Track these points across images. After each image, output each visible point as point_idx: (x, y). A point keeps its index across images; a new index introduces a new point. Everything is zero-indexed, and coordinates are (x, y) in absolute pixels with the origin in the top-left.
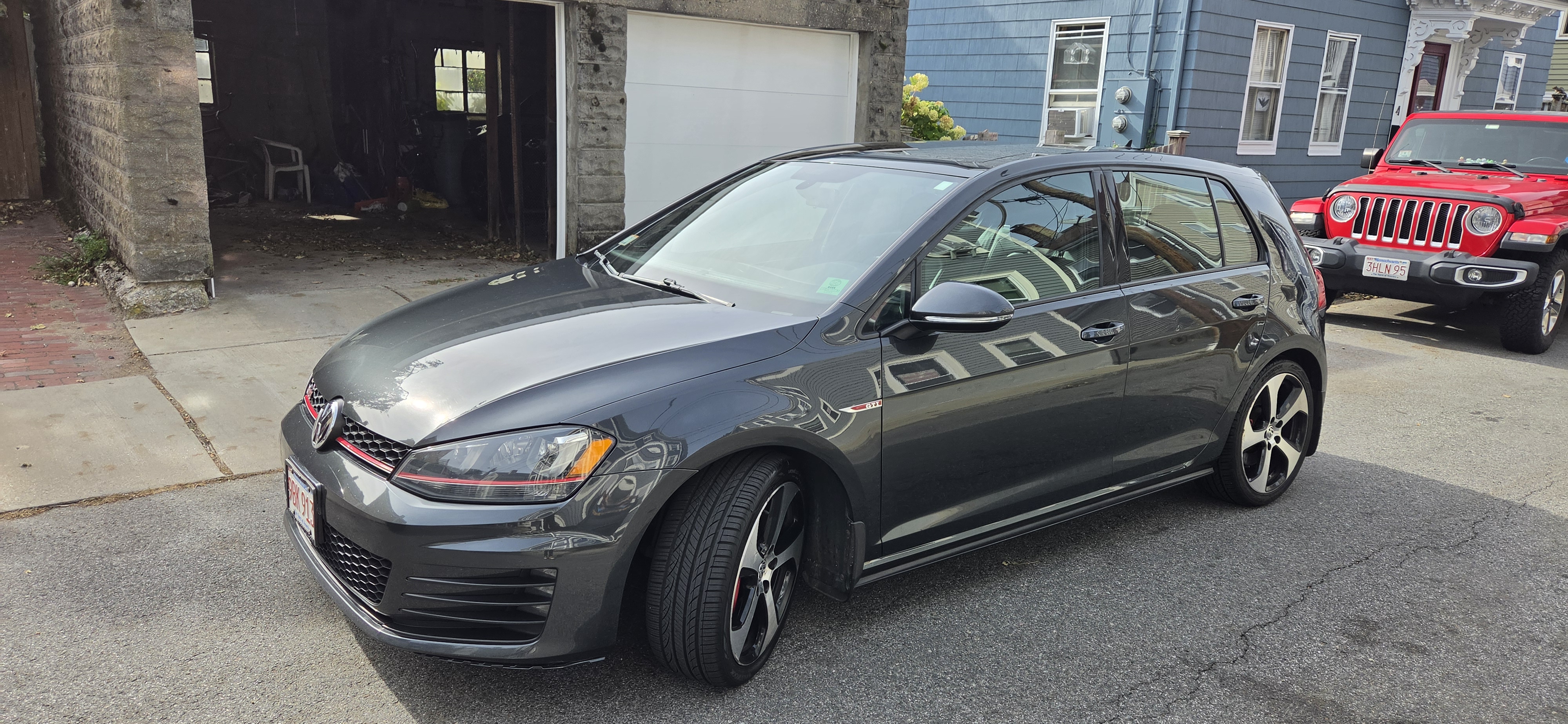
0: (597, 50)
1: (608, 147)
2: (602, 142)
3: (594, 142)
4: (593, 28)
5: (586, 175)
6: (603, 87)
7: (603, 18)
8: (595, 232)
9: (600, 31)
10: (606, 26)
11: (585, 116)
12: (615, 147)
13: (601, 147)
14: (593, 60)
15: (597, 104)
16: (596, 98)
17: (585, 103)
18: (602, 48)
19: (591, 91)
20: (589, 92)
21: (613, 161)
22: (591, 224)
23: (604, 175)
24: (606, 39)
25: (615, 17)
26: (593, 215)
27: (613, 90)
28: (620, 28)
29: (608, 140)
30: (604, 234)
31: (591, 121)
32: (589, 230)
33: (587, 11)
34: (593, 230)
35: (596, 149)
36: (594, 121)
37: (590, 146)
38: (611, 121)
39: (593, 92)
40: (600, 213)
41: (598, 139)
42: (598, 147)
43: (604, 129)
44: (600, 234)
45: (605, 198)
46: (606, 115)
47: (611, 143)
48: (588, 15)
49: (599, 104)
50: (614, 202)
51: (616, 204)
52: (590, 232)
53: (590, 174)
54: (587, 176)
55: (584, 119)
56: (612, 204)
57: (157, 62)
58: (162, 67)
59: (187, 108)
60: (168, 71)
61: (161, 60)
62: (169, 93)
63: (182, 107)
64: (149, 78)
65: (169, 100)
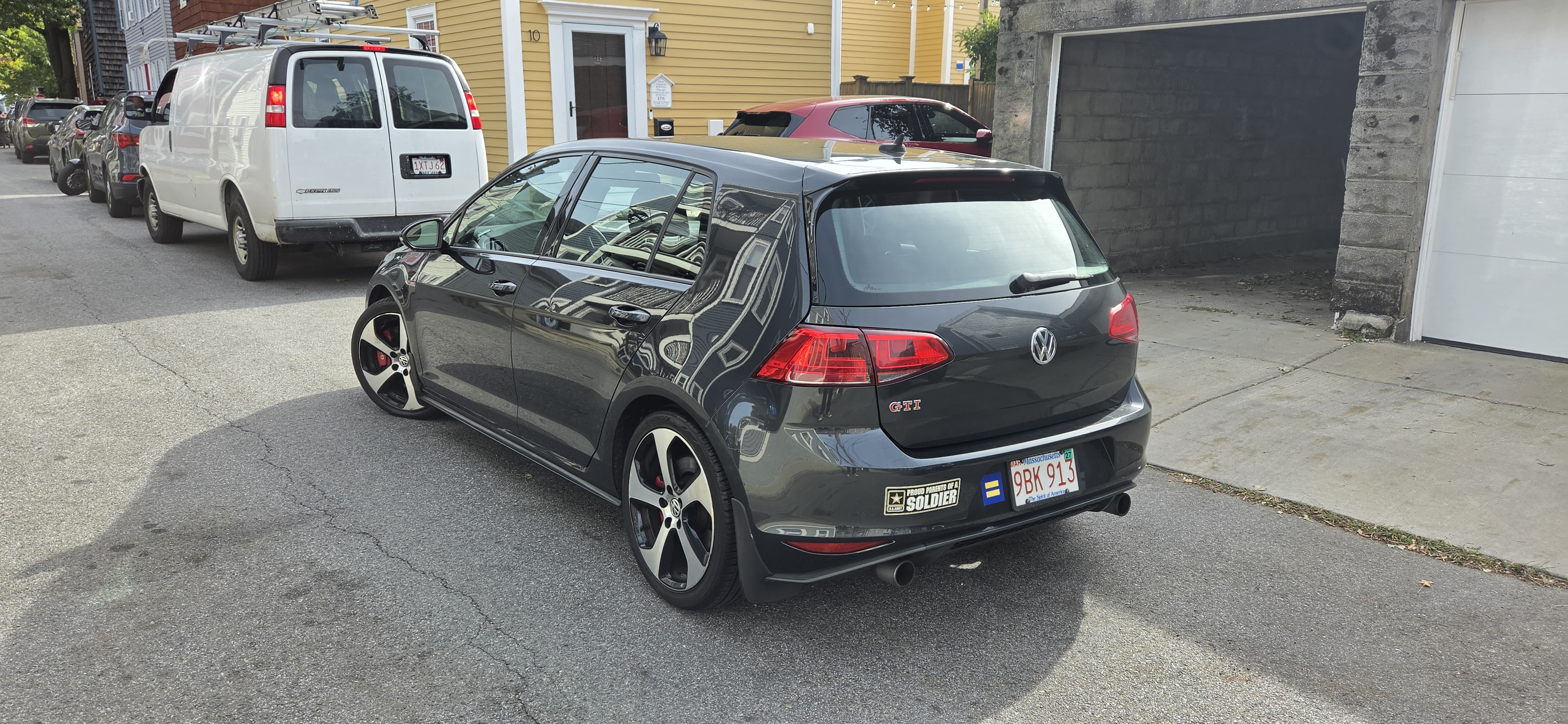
0: (1384, 58)
1: (1386, 178)
2: (1376, 172)
3: (1363, 172)
4: (1383, 32)
5: (1350, 210)
6: (1387, 103)
7: (1397, 16)
8: (1354, 282)
9: (1393, 34)
10: (1400, 27)
11: (1357, 140)
12: (1397, 179)
13: (1375, 177)
14: (1378, 70)
15: (1375, 125)
16: (1374, 117)
17: (1359, 124)
18: (1392, 55)
19: (1370, 109)
20: (1368, 110)
21: (1389, 196)
22: (1346, 271)
23: (1375, 212)
24: (1400, 43)
25: (1416, 12)
26: (1352, 261)
27: (1403, 106)
28: (1422, 26)
29: (1384, 168)
30: (1367, 286)
31: (1366, 145)
32: (1346, 278)
33: (1376, 12)
34: (1352, 280)
35: (1369, 180)
36: (1370, 146)
37: (1360, 176)
38: (1395, 145)
39: (1374, 110)
40: (1363, 259)
41: (1370, 168)
42: (1371, 178)
43: (1381, 155)
44: (1360, 285)
45: (1371, 241)
46: (1385, 137)
47: (1390, 172)
48: (1377, 16)
49: (1377, 123)
50: (1387, 248)
51: (1389, 251)
52: (1347, 281)
53: (1356, 210)
54: (1351, 213)
55: (1356, 143)
56: (1384, 251)
57: (1011, 110)
58: (1014, 113)
59: (1023, 142)
60: (1016, 116)
61: (1013, 108)
62: (1014, 132)
63: (1020, 142)
64: (1006, 122)
65: (1014, 137)
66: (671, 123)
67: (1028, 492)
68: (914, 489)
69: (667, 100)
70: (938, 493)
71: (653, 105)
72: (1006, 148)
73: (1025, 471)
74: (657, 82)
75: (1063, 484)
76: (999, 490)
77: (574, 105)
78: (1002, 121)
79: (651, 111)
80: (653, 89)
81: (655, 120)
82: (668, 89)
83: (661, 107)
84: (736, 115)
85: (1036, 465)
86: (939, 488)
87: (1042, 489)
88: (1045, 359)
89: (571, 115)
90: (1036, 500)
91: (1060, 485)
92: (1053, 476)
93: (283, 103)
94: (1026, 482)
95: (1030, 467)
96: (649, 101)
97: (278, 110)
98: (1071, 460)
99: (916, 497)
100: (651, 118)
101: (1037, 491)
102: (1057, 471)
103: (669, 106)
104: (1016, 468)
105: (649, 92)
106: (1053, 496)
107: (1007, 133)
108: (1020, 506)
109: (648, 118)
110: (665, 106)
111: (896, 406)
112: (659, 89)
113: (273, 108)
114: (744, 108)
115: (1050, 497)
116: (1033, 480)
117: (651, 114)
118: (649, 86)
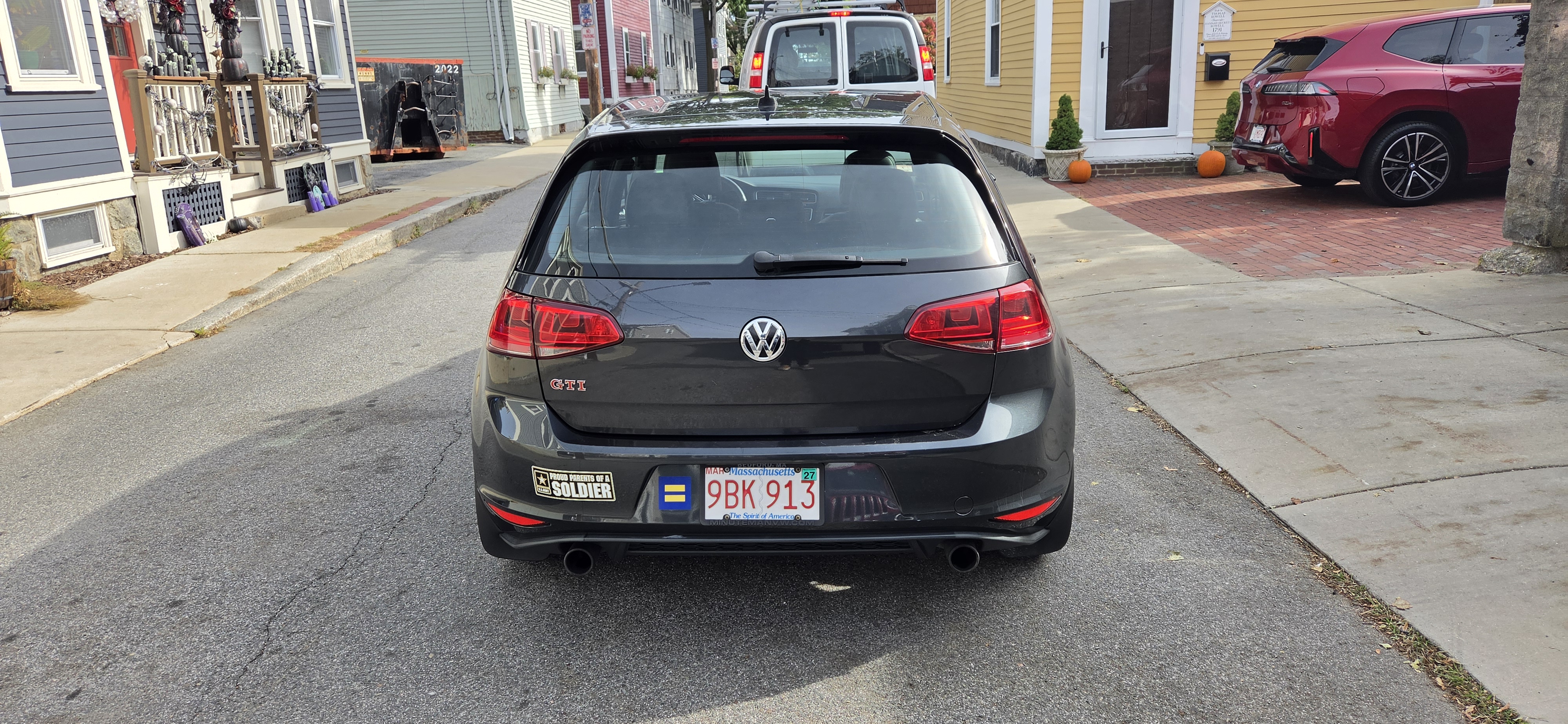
57: (1550, 18)
58: (1553, 23)
59: (1562, 64)
60: (1557, 26)
61: (1552, 16)
62: (1551, 49)
63: (1558, 63)
64: (1541, 35)
65: (1551, 55)
66: (1227, 57)
67: (727, 507)
68: (556, 473)
69: (1226, 31)
70: (586, 483)
71: (1206, 38)
72: (1539, 73)
73: (727, 482)
74: (1213, 11)
75: (790, 507)
76: (684, 496)
77: (1106, 45)
78: (1537, 34)
79: (1202, 45)
80: (1208, 19)
81: (1207, 54)
82: (1228, 18)
83: (1211, 40)
84: (1272, 45)
85: (749, 479)
86: (585, 478)
87: (754, 507)
88: (763, 354)
89: (1102, 57)
90: (741, 518)
91: (786, 508)
92: (776, 496)
93: (761, 68)
94: (727, 494)
95: (739, 479)
96: (1200, 34)
97: (757, 73)
98: (812, 483)
99: (560, 482)
100: (1202, 53)
101: (744, 507)
102: (785, 492)
103: (1227, 37)
104: (711, 475)
105: (1201, 24)
106: (771, 518)
107: (1543, 51)
108: (709, 521)
109: (1198, 53)
110: (1222, 38)
111: (557, 384)
112: (1216, 19)
113: (754, 73)
114: (1283, 35)
115: (767, 518)
116: (740, 494)
117: (1202, 48)
118: (1202, 16)
